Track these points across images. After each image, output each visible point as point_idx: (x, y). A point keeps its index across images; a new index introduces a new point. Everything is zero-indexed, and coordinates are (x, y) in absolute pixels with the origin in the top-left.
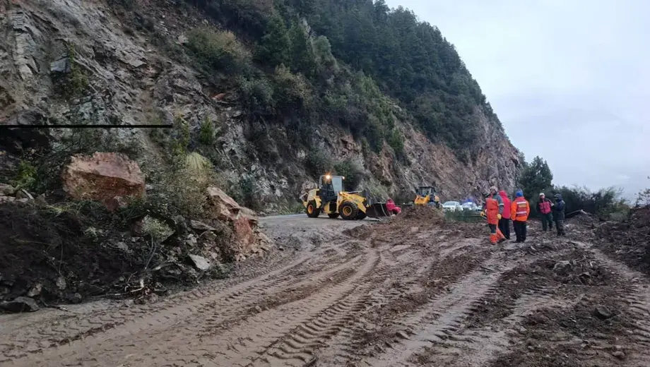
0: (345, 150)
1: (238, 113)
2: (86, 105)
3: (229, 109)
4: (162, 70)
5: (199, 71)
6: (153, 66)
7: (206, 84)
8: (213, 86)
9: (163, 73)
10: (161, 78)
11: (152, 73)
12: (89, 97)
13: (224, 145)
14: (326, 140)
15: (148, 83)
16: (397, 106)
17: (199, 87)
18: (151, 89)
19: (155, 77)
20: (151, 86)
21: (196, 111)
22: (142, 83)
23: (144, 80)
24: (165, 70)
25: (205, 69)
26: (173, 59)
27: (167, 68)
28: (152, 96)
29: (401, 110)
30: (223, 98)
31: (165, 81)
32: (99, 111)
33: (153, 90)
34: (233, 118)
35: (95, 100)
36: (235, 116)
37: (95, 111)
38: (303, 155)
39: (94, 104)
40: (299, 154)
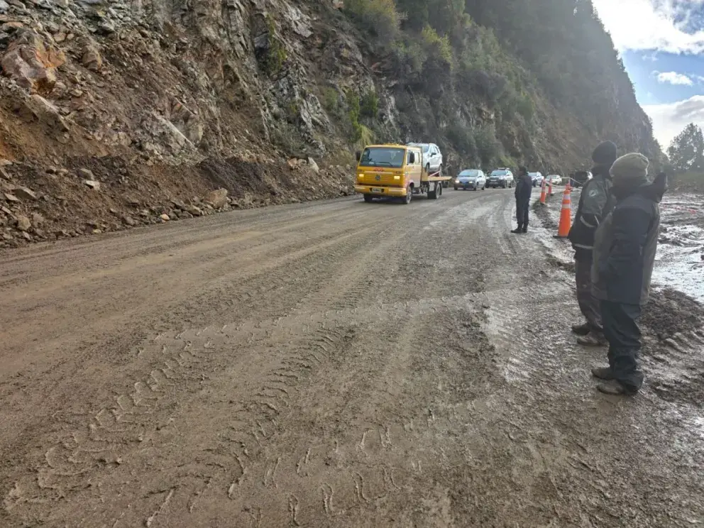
0: (480, 119)
1: (393, 83)
2: (283, 80)
3: (384, 79)
4: (328, 40)
5: (359, 40)
6: (319, 36)
7: (366, 53)
8: (372, 55)
9: (328, 43)
10: (327, 48)
11: (319, 44)
12: (285, 73)
13: (384, 117)
14: (462, 109)
15: (316, 54)
16: (520, 67)
17: (360, 57)
18: (319, 60)
19: (321, 47)
20: (318, 57)
21: (358, 82)
22: (311, 54)
23: (313, 51)
24: (331, 40)
25: (364, 36)
26: (336, 27)
27: (332, 37)
28: (320, 68)
29: (524, 71)
30: (379, 68)
31: (331, 52)
32: (294, 87)
33: (321, 61)
34: (387, 88)
35: (289, 75)
36: (390, 86)
37: (291, 86)
38: (445, 125)
39: (289, 79)
40: (441, 125)
